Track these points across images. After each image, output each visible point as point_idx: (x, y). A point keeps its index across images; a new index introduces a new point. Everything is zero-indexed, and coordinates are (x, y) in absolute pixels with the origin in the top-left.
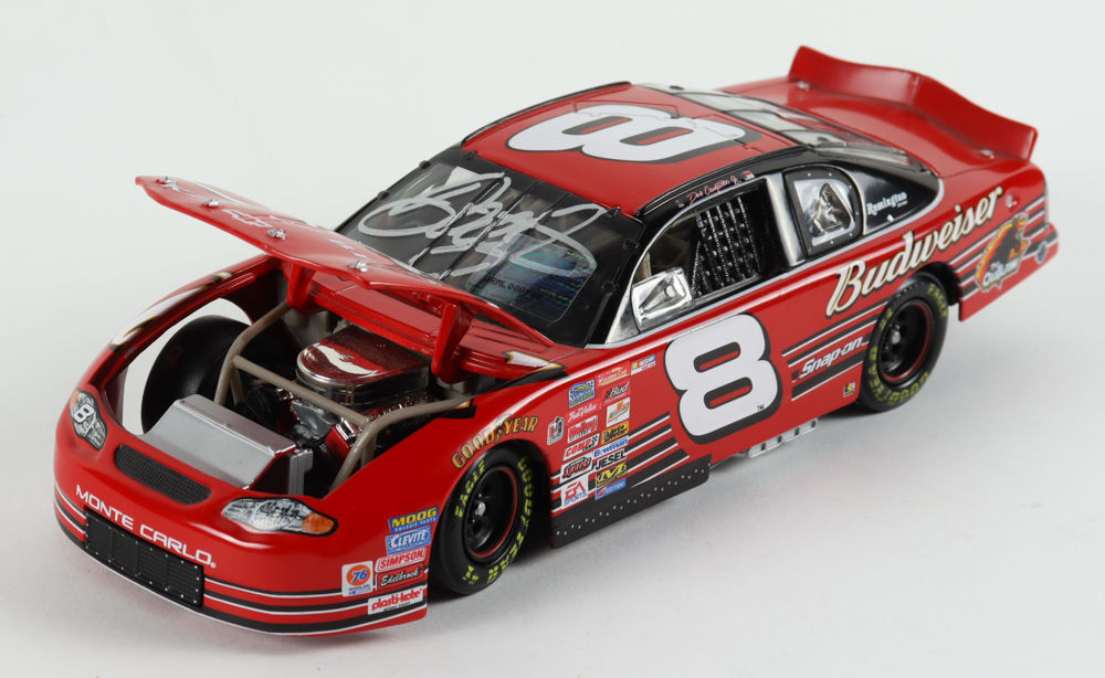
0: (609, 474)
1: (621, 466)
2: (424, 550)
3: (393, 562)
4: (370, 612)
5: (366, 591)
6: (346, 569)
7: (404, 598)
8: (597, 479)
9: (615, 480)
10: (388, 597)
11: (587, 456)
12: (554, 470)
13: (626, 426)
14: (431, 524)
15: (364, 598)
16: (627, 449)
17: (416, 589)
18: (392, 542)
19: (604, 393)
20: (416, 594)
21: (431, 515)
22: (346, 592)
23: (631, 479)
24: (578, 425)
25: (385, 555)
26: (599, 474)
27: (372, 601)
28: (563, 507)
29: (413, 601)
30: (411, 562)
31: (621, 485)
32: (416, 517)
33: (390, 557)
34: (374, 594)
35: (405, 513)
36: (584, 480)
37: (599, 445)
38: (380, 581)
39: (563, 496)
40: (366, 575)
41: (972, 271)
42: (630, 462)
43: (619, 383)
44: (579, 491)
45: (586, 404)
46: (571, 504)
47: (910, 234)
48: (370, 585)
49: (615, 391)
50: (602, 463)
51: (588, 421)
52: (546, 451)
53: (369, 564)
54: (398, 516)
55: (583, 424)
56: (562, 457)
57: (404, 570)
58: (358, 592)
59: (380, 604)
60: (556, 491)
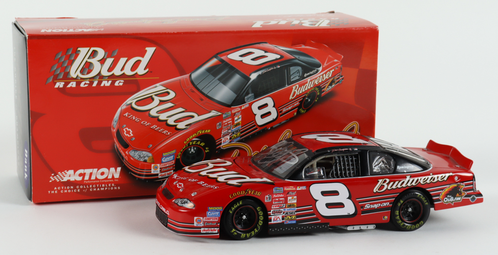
0: (290, 218)
1: (294, 216)
2: (218, 218)
3: (208, 219)
4: (202, 232)
5: (200, 226)
6: (195, 218)
7: (212, 230)
8: (285, 218)
9: (292, 220)
10: (207, 229)
11: (281, 210)
12: (268, 210)
13: (295, 204)
14: (220, 211)
15: (200, 228)
16: (296, 212)
17: (215, 229)
18: (208, 213)
19: (287, 192)
20: (215, 230)
21: (221, 208)
22: (195, 224)
23: (298, 221)
24: (277, 199)
25: (206, 216)
26: (286, 216)
27: (202, 229)
28: (272, 222)
29: (214, 232)
30: (213, 220)
31: (294, 222)
32: (216, 208)
33: (207, 217)
34: (203, 227)
35: (213, 206)
36: (280, 217)
37: (285, 207)
38: (204, 224)
39: (272, 220)
40: (201, 221)
41: (438, 195)
42: (298, 216)
43: (293, 191)
44: (278, 219)
45: (280, 194)
46: (275, 222)
47: (409, 176)
48: (202, 224)
49: (291, 193)
50: (287, 213)
51: (281, 199)
52: (265, 204)
53: (202, 218)
54: (211, 206)
55: (279, 200)
56: (271, 207)
57: (212, 222)
58: (198, 226)
59: (204, 230)
60: (270, 217)
